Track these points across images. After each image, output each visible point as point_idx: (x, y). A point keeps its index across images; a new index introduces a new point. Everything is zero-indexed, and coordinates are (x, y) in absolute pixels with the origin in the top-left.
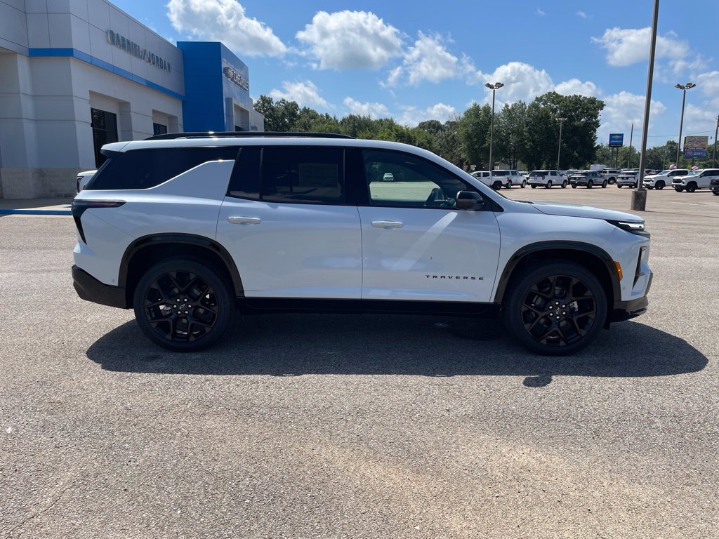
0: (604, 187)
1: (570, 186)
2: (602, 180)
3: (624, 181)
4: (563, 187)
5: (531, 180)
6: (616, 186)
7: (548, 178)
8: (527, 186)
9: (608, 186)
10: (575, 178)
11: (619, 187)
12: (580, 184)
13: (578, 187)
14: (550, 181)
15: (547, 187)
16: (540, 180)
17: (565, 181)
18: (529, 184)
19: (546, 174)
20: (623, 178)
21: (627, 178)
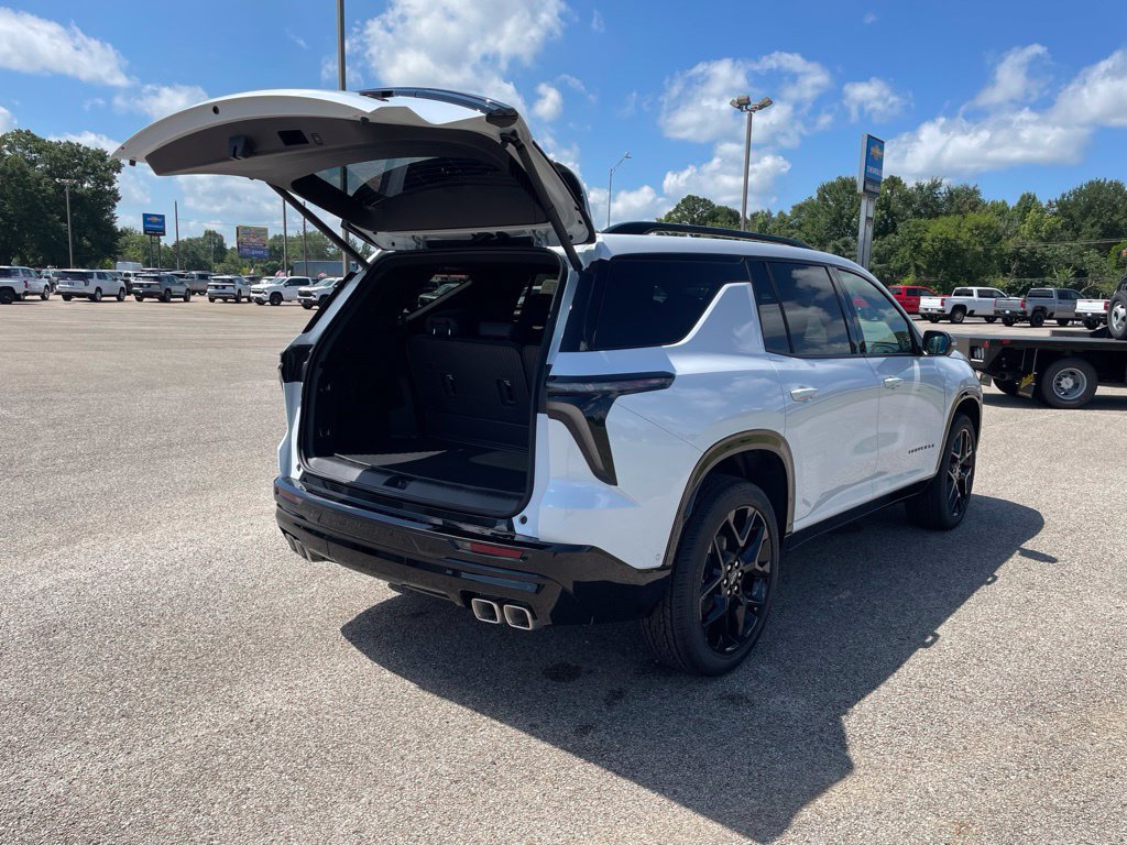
0: (187, 300)
1: (132, 298)
2: (182, 289)
3: (218, 291)
4: (120, 299)
5: (62, 286)
6: (207, 299)
7: (94, 283)
8: (52, 297)
9: (192, 298)
10: (141, 285)
11: (212, 300)
12: (150, 295)
13: (145, 300)
14: (98, 289)
15: (93, 298)
16: (79, 286)
17: (122, 289)
18: (58, 293)
19: (90, 276)
20: (216, 287)
21: (224, 287)
